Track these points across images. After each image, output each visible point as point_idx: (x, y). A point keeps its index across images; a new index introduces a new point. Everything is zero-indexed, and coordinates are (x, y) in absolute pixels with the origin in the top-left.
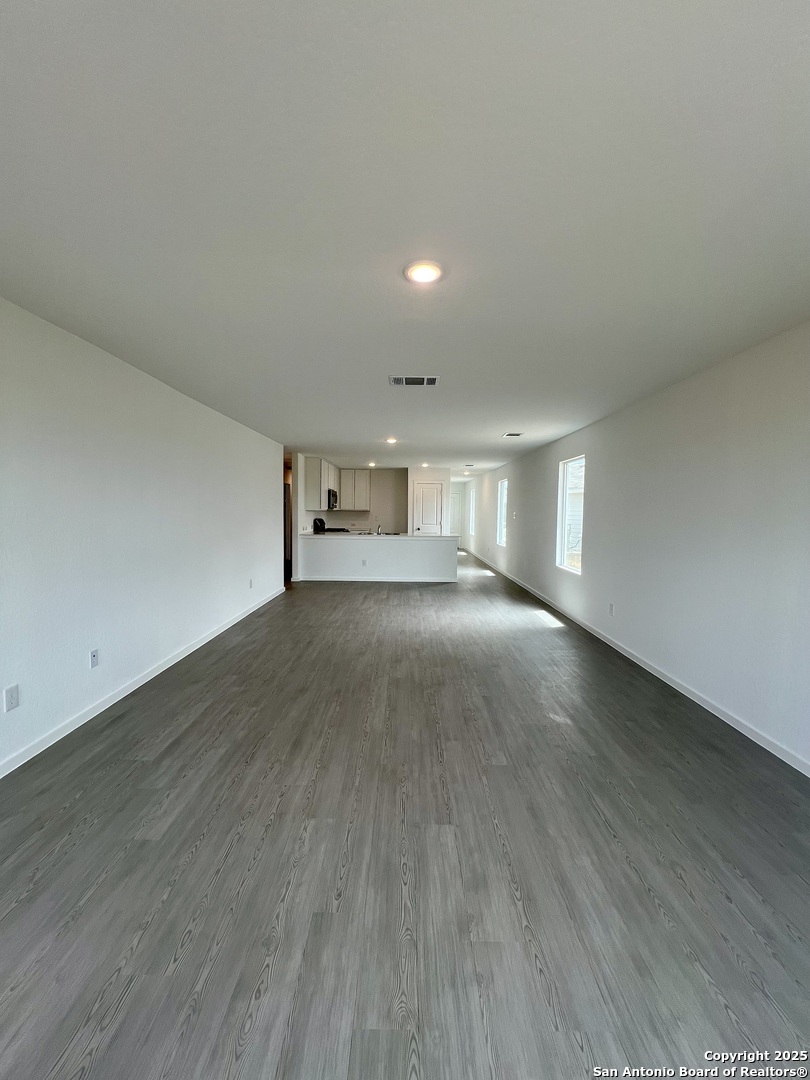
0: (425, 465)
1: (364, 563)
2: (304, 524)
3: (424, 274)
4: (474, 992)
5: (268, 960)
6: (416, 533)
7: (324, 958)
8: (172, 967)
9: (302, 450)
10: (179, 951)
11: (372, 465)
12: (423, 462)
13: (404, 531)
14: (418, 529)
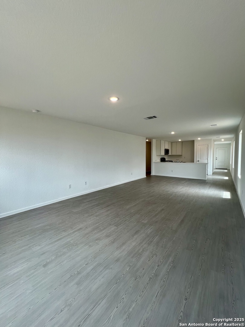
0: (199, 139)
1: (172, 171)
2: (155, 159)
3: (114, 99)
6: (197, 162)
8: (61, 225)
9: (154, 138)
10: (63, 224)
11: (180, 140)
13: (192, 161)
14: (198, 161)
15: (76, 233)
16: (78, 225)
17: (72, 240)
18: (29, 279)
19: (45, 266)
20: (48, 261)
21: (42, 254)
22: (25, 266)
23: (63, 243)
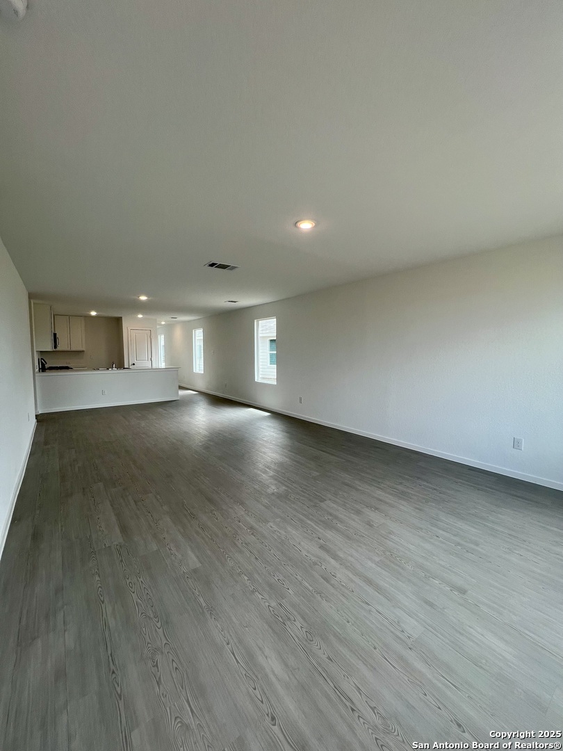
0: (140, 316)
4: (392, 537)
5: (323, 567)
6: (132, 367)
7: (341, 556)
8: (290, 591)
10: (285, 586)
11: (93, 313)
12: (138, 312)
13: (121, 366)
14: (134, 364)
15: (341, 555)
16: (304, 553)
17: (370, 559)
18: (503, 607)
19: (463, 591)
20: (449, 589)
21: (431, 605)
22: (479, 630)
23: (384, 572)
